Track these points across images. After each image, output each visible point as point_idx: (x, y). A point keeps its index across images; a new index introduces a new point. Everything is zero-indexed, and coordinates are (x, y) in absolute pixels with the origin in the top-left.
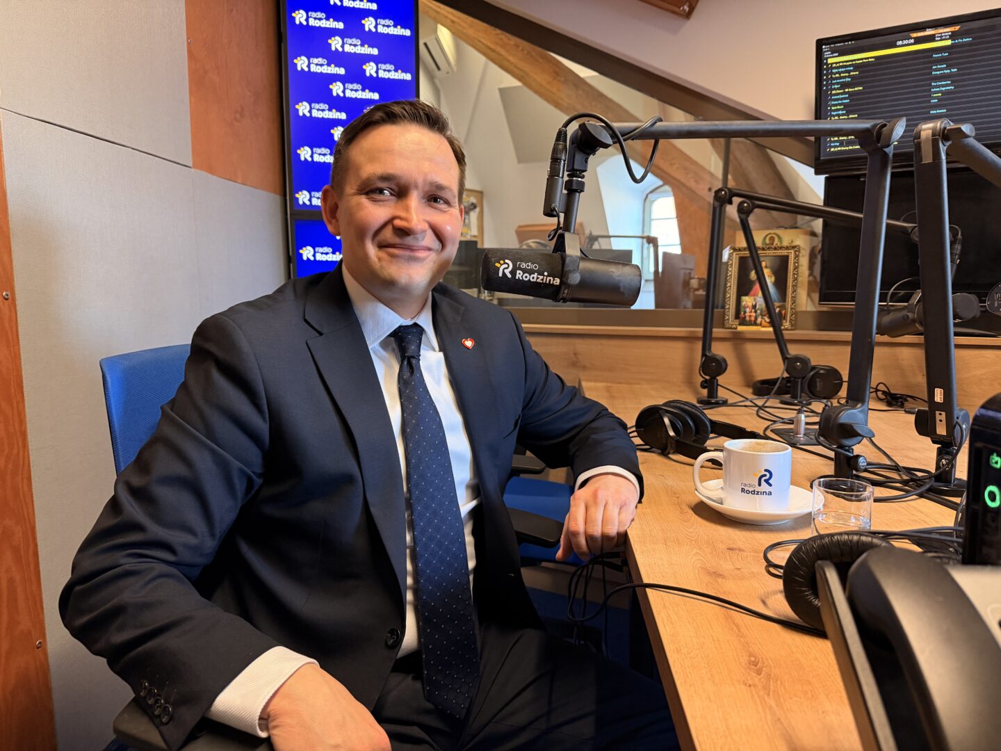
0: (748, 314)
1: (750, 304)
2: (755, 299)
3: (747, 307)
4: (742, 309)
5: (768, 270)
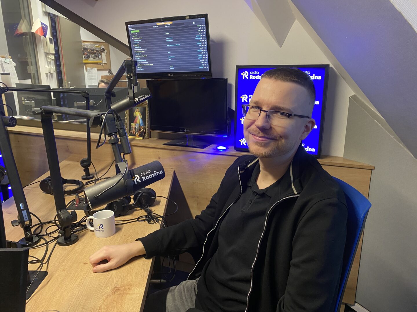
0: (133, 131)
1: (134, 127)
2: (136, 125)
3: (133, 128)
4: (131, 129)
5: (140, 113)
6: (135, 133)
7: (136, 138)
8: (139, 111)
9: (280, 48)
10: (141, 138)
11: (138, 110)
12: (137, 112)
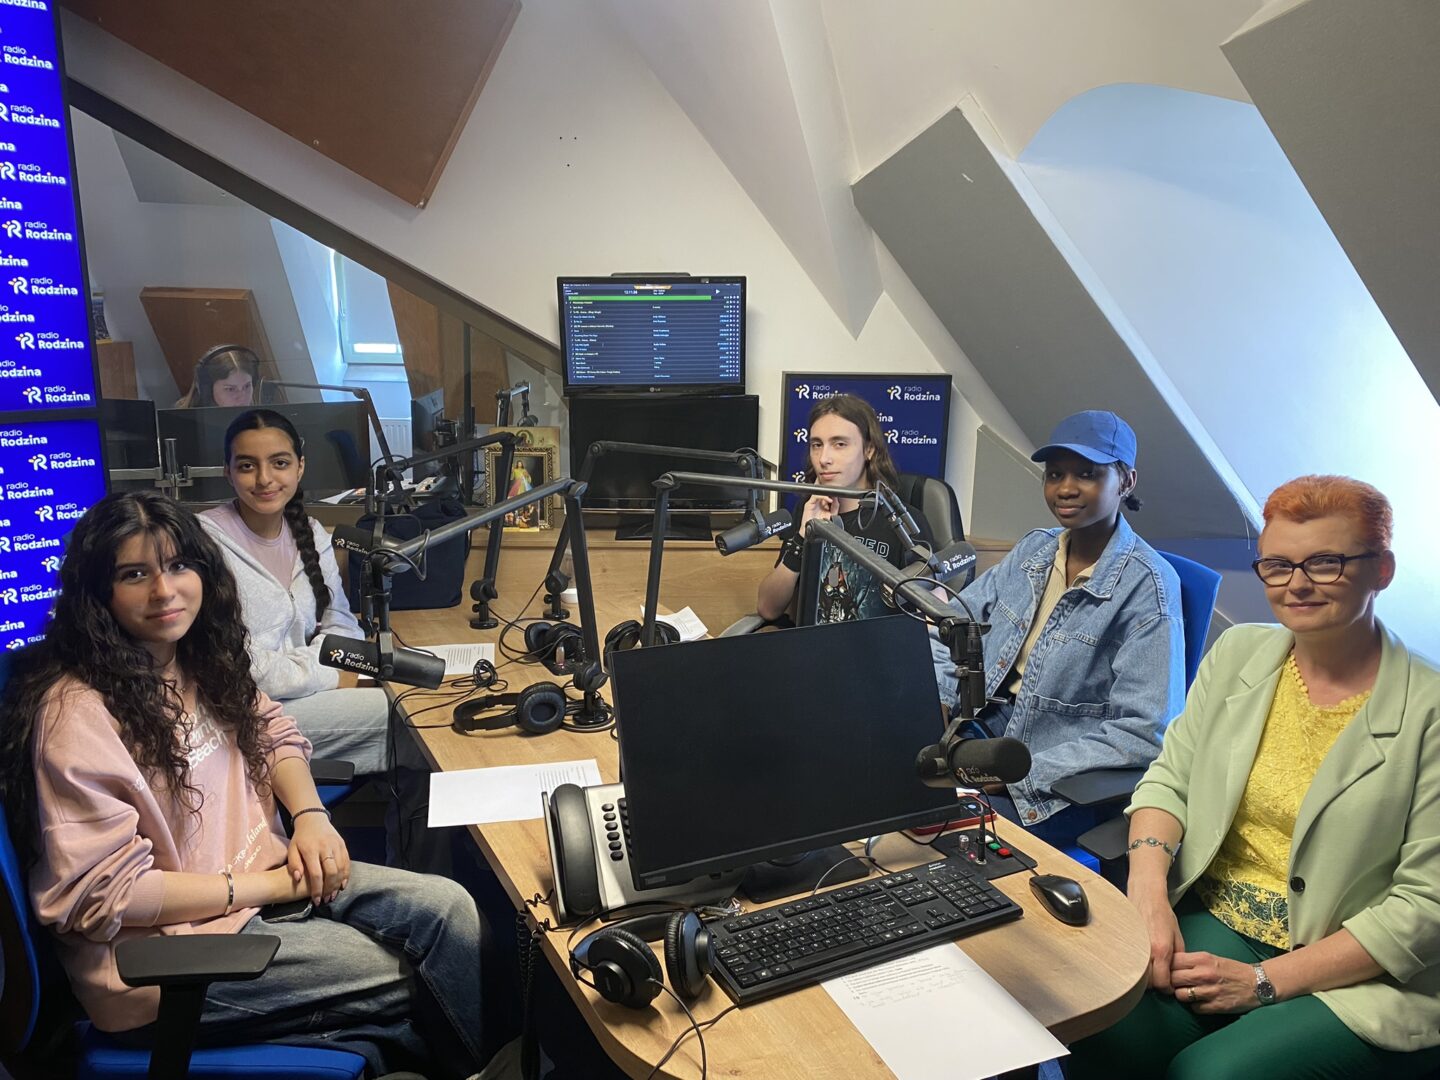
5: (524, 470)
6: (515, 519)
7: (522, 530)
8: (522, 467)
9: (853, 339)
10: (537, 530)
11: (520, 464)
12: (516, 471)
